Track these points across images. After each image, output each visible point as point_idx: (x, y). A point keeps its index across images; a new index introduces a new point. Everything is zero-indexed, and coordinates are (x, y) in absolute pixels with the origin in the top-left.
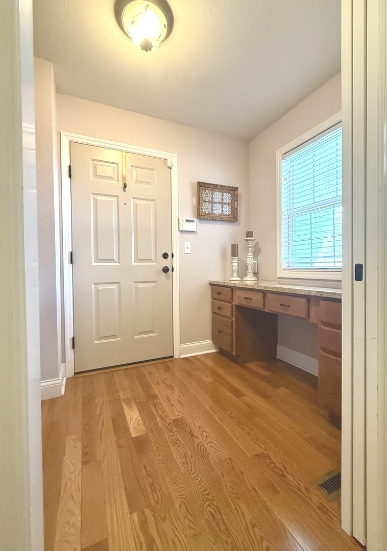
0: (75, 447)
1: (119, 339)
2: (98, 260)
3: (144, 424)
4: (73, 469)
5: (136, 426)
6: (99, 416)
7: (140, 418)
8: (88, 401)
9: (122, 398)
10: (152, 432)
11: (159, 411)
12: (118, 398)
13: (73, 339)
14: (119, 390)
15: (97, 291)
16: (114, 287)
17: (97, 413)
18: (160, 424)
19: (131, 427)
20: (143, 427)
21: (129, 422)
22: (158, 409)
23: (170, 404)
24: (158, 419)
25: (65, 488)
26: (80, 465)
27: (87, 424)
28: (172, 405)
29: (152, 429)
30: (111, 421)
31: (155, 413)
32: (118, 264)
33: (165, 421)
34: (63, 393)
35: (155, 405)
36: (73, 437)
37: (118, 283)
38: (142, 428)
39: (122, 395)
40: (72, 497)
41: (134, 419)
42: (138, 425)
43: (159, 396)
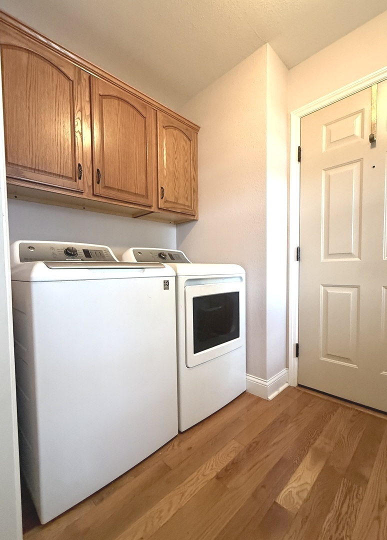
0: (228, 456)
1: (355, 366)
2: (329, 255)
3: (306, 501)
4: (207, 472)
5: (294, 492)
6: (274, 444)
7: (309, 488)
8: (281, 422)
9: (316, 444)
10: (303, 522)
11: (346, 505)
12: (312, 441)
13: (297, 345)
14: (324, 433)
15: (326, 294)
16: (351, 292)
17: (275, 441)
18: (325, 525)
19: (288, 487)
20: (301, 503)
21: (293, 479)
22: (347, 501)
23: (375, 513)
24: (330, 515)
25: (189, 482)
26: (214, 474)
27: (257, 443)
28: (378, 518)
29: (307, 517)
30: (277, 460)
31: (336, 503)
32: (358, 259)
33: (337, 529)
34: (271, 397)
35: (349, 491)
36: (237, 445)
37: (358, 287)
38: (298, 502)
39: (319, 442)
40: (182, 496)
41: (302, 482)
42: (298, 493)
43: (369, 485)
